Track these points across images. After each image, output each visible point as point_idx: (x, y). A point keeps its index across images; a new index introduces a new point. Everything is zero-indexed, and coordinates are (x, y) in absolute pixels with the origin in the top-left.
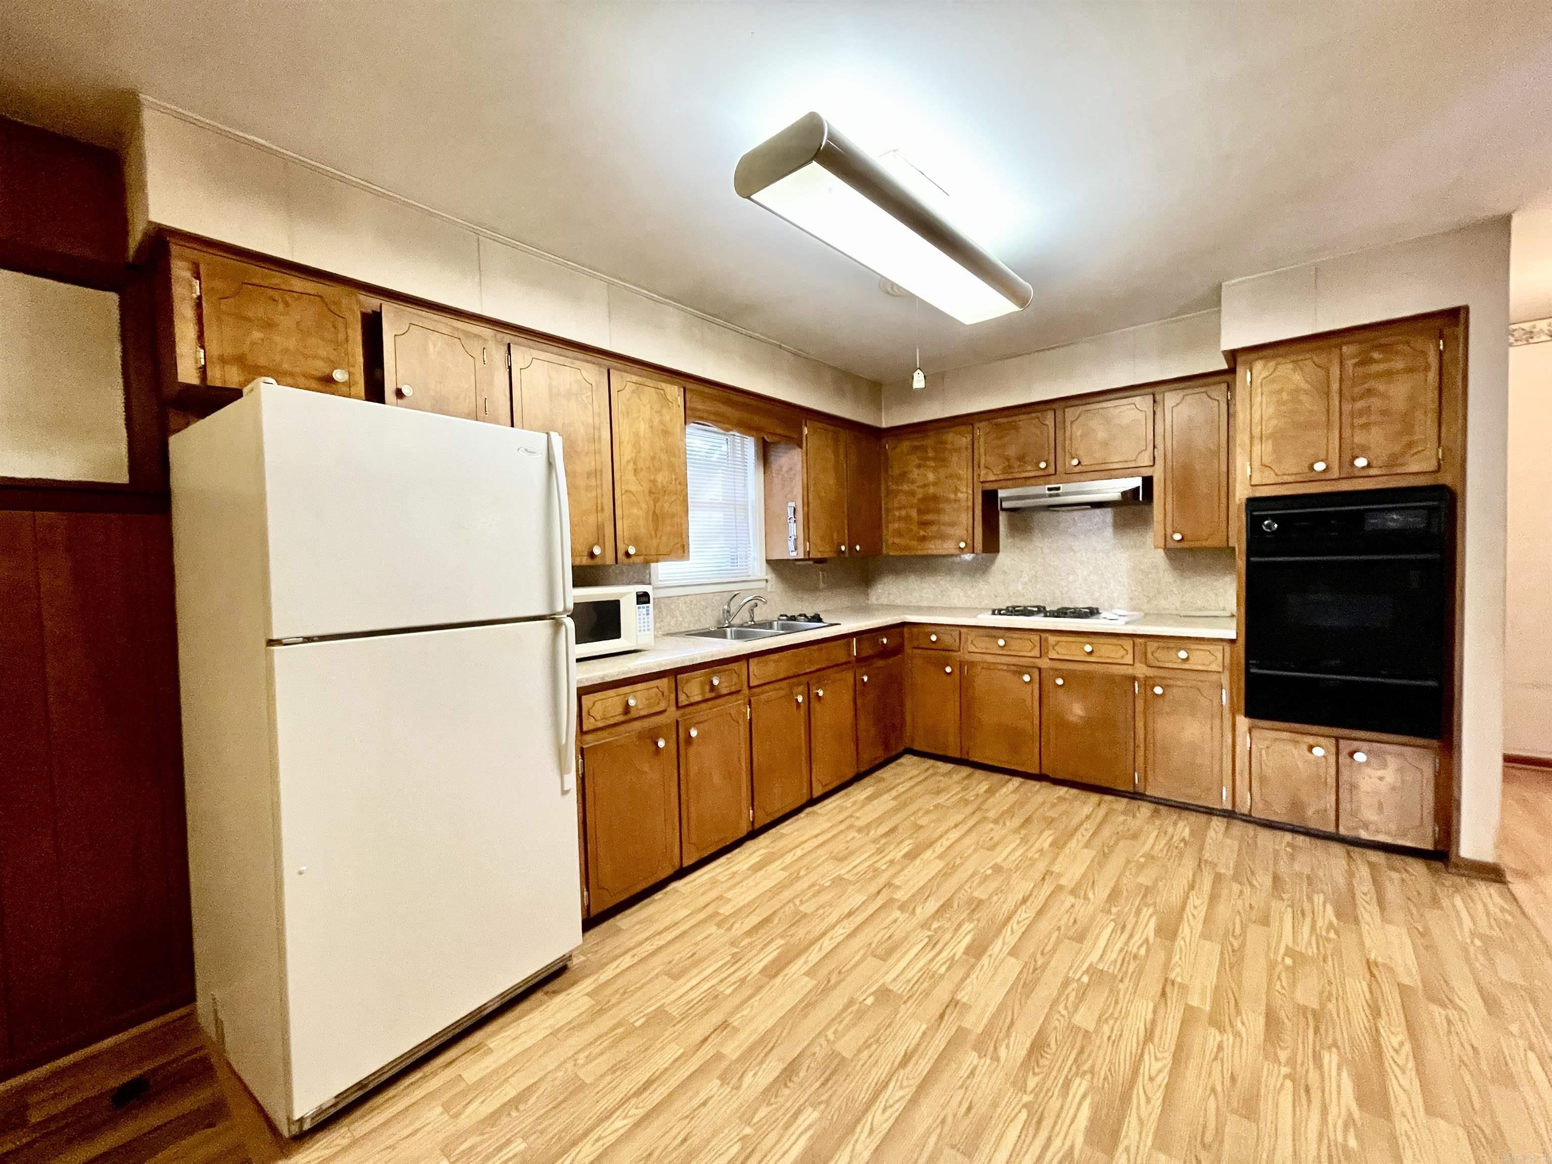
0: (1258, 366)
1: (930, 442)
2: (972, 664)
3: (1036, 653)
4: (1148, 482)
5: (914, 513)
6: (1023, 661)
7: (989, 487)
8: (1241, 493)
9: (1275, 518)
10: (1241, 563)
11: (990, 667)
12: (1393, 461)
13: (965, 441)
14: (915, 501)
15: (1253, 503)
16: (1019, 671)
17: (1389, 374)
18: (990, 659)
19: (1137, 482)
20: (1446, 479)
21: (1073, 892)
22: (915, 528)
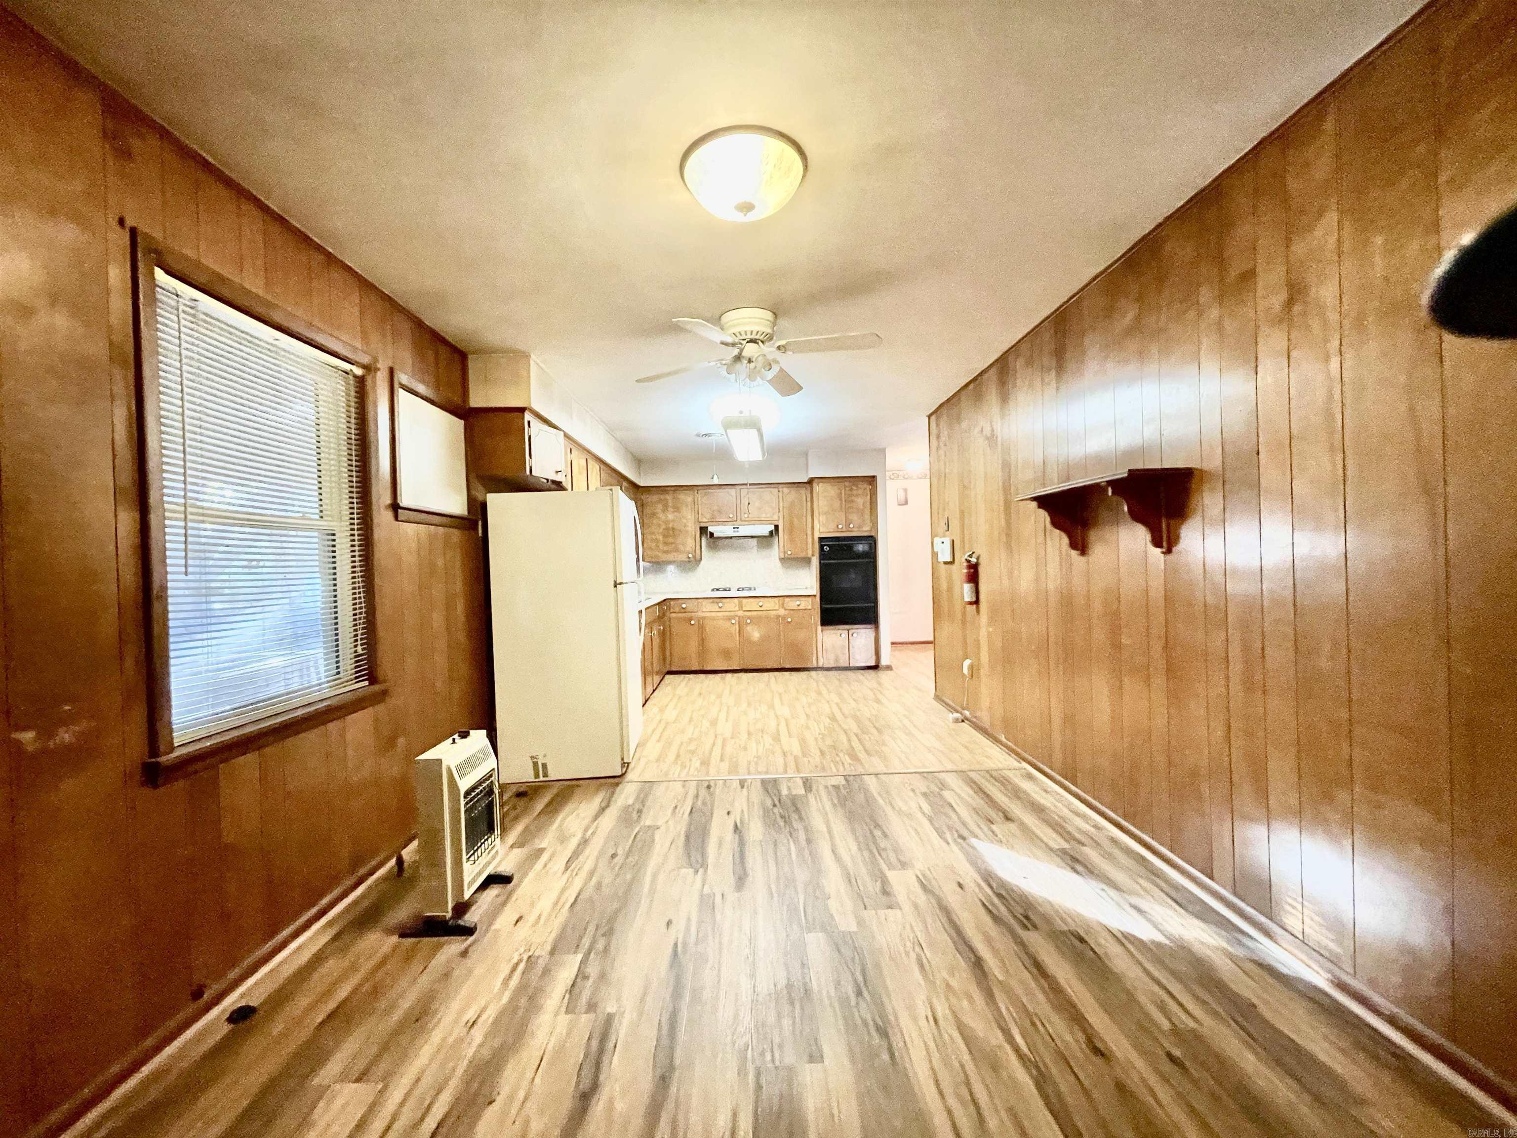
0: (821, 484)
1: (669, 497)
2: (704, 618)
3: (737, 609)
4: (777, 527)
5: (661, 538)
6: (732, 614)
7: (703, 525)
8: (817, 535)
9: (828, 545)
10: (815, 561)
11: (714, 619)
12: (860, 527)
13: (690, 499)
14: (661, 530)
15: (821, 539)
16: (729, 619)
17: (857, 495)
18: (713, 614)
19: (772, 528)
20: (873, 534)
21: (732, 738)
22: (661, 546)
